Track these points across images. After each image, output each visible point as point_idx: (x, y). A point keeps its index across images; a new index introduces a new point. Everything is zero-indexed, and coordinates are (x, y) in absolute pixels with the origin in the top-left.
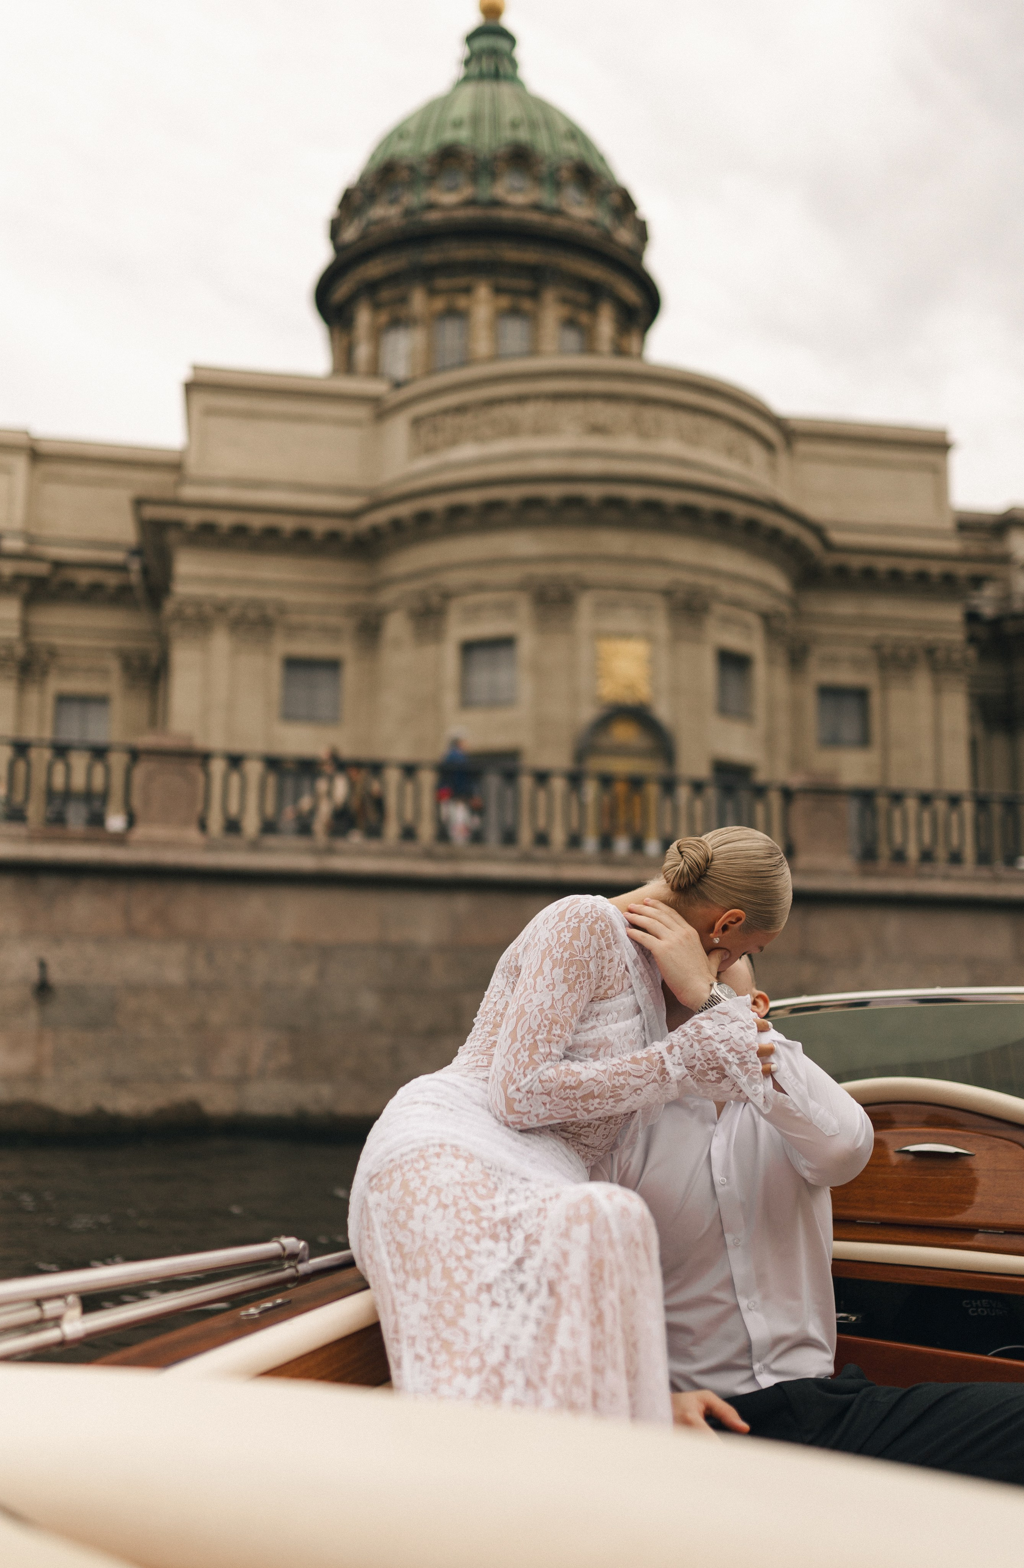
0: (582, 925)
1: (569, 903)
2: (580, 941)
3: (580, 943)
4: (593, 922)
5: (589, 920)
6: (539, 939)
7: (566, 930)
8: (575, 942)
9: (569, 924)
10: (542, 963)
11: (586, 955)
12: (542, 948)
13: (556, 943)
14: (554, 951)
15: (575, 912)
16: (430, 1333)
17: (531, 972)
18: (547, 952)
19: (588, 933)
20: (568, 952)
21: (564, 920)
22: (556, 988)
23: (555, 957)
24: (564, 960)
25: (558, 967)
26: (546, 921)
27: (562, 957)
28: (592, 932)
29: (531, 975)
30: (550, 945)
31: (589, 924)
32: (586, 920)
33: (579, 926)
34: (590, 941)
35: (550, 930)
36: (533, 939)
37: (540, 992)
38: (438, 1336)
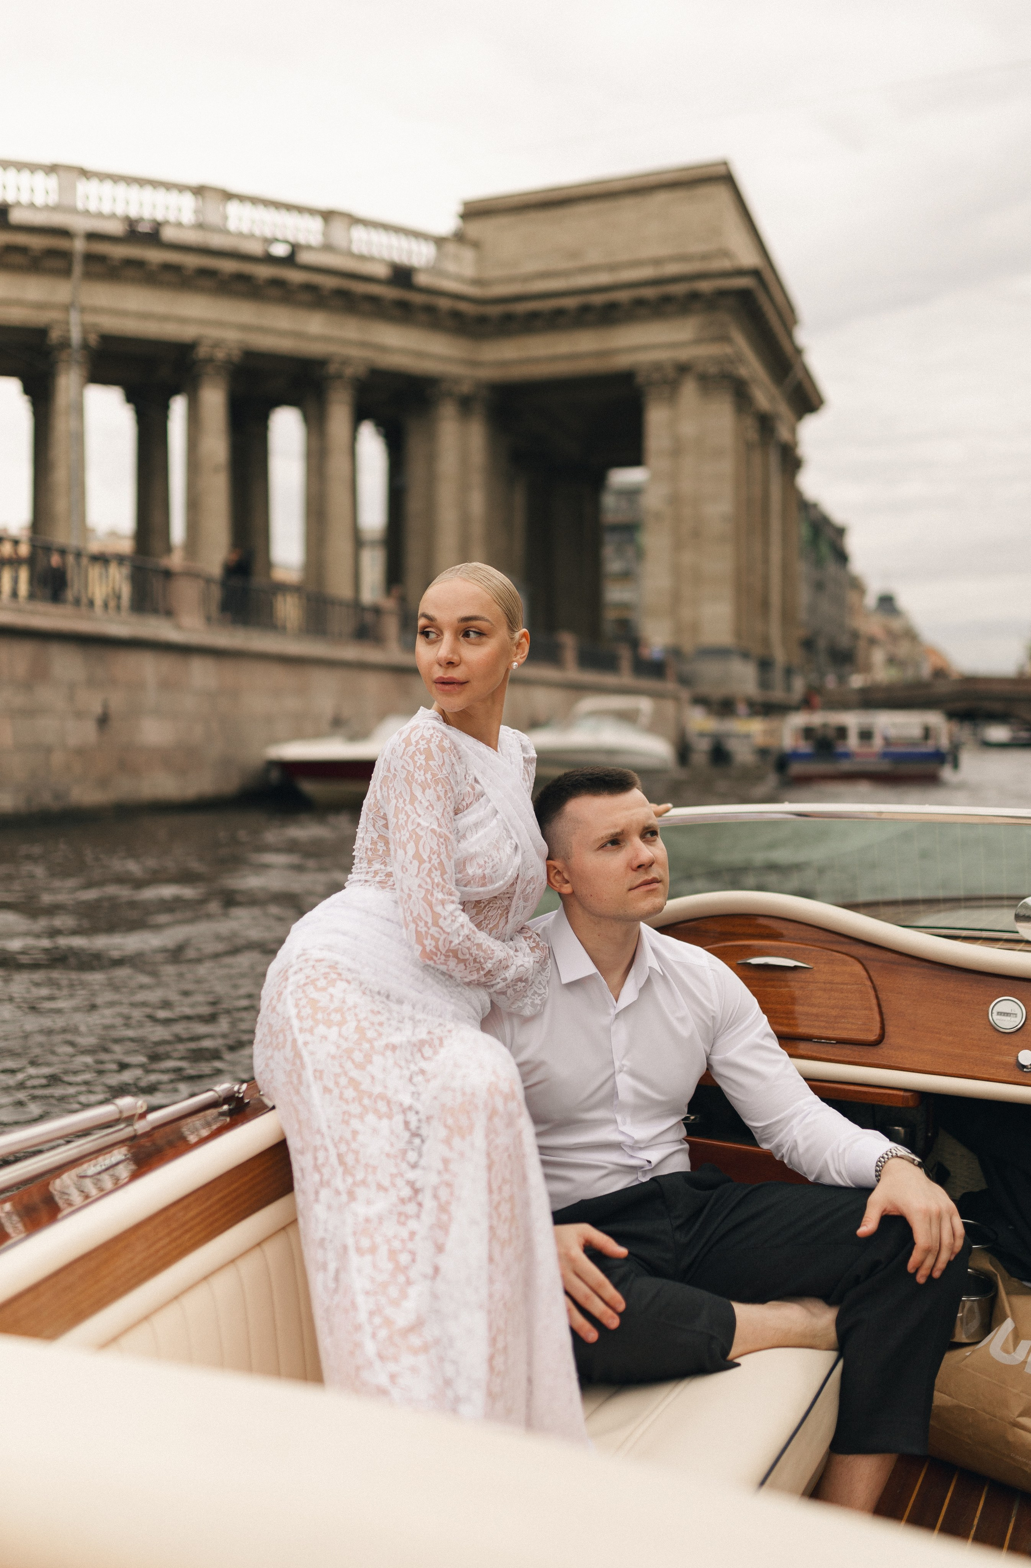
0: (432, 745)
1: (409, 730)
2: (435, 760)
3: (435, 762)
4: (439, 741)
5: (436, 739)
6: (395, 770)
7: (418, 753)
8: (431, 763)
9: (418, 747)
10: (411, 788)
11: (444, 772)
12: (404, 776)
13: (413, 768)
14: (416, 776)
15: (419, 735)
16: (338, 1070)
17: (405, 800)
18: (410, 778)
19: (439, 751)
20: (429, 773)
21: (412, 744)
22: (435, 807)
23: (419, 781)
24: (429, 781)
25: (427, 788)
26: (394, 751)
27: (426, 779)
28: (442, 749)
29: (407, 802)
30: (408, 771)
31: (437, 743)
32: (433, 740)
33: (429, 746)
34: (443, 758)
35: (401, 758)
36: (389, 770)
37: (424, 815)
38: (346, 1074)
